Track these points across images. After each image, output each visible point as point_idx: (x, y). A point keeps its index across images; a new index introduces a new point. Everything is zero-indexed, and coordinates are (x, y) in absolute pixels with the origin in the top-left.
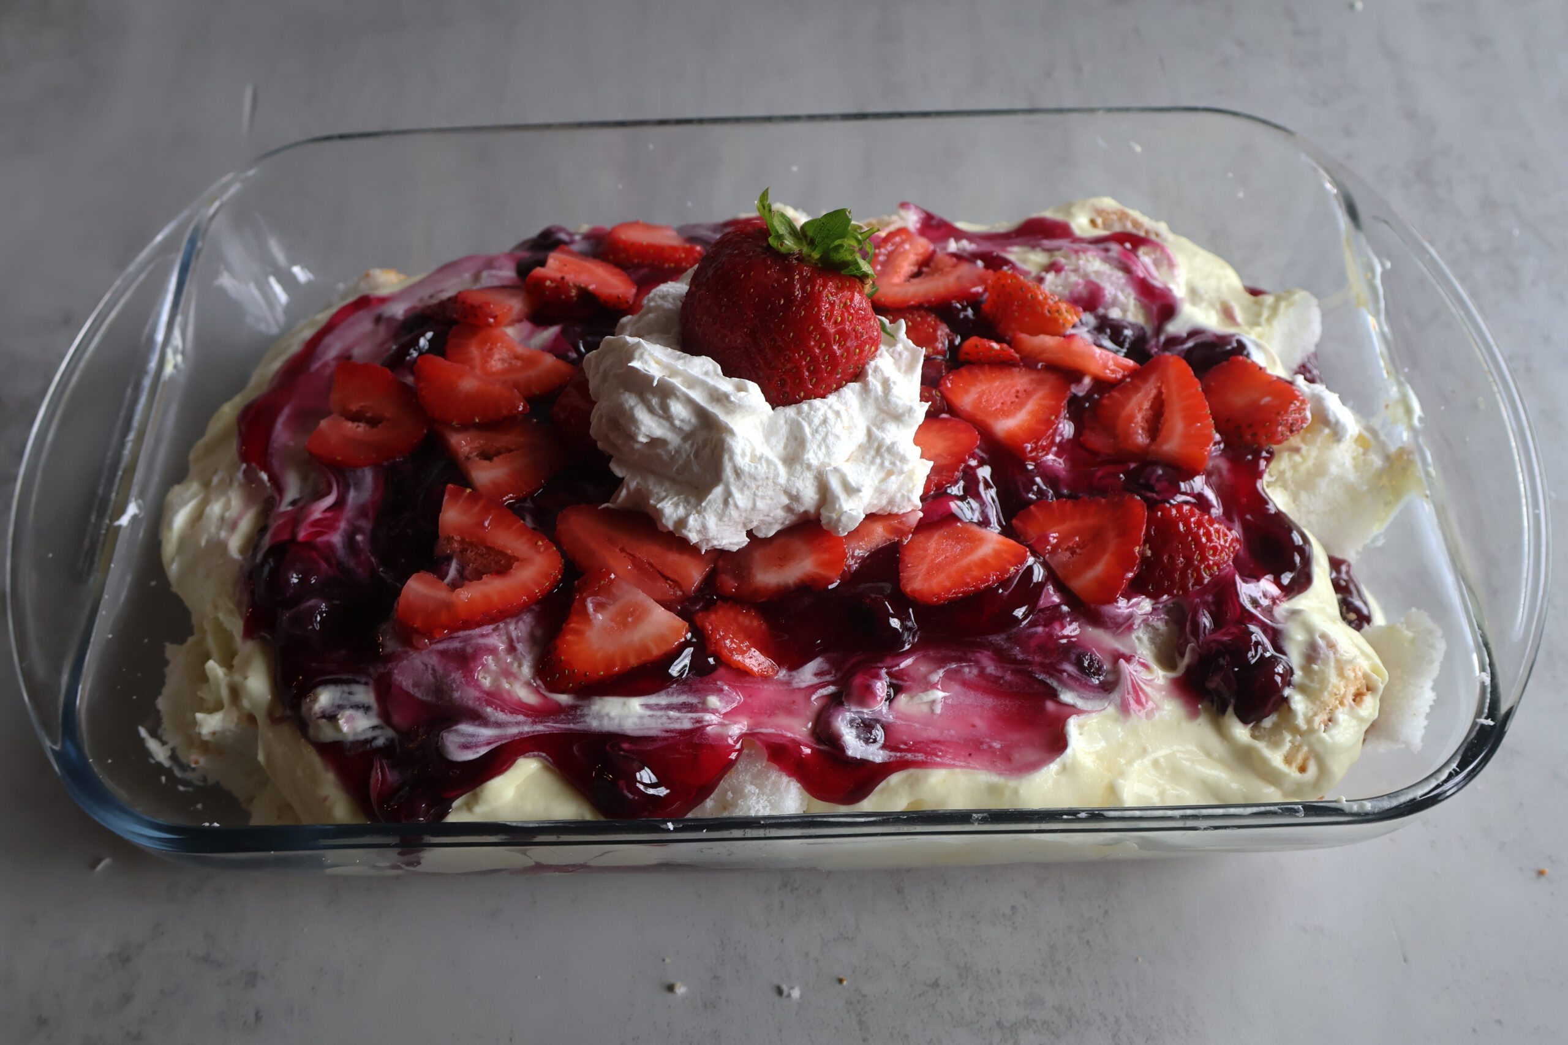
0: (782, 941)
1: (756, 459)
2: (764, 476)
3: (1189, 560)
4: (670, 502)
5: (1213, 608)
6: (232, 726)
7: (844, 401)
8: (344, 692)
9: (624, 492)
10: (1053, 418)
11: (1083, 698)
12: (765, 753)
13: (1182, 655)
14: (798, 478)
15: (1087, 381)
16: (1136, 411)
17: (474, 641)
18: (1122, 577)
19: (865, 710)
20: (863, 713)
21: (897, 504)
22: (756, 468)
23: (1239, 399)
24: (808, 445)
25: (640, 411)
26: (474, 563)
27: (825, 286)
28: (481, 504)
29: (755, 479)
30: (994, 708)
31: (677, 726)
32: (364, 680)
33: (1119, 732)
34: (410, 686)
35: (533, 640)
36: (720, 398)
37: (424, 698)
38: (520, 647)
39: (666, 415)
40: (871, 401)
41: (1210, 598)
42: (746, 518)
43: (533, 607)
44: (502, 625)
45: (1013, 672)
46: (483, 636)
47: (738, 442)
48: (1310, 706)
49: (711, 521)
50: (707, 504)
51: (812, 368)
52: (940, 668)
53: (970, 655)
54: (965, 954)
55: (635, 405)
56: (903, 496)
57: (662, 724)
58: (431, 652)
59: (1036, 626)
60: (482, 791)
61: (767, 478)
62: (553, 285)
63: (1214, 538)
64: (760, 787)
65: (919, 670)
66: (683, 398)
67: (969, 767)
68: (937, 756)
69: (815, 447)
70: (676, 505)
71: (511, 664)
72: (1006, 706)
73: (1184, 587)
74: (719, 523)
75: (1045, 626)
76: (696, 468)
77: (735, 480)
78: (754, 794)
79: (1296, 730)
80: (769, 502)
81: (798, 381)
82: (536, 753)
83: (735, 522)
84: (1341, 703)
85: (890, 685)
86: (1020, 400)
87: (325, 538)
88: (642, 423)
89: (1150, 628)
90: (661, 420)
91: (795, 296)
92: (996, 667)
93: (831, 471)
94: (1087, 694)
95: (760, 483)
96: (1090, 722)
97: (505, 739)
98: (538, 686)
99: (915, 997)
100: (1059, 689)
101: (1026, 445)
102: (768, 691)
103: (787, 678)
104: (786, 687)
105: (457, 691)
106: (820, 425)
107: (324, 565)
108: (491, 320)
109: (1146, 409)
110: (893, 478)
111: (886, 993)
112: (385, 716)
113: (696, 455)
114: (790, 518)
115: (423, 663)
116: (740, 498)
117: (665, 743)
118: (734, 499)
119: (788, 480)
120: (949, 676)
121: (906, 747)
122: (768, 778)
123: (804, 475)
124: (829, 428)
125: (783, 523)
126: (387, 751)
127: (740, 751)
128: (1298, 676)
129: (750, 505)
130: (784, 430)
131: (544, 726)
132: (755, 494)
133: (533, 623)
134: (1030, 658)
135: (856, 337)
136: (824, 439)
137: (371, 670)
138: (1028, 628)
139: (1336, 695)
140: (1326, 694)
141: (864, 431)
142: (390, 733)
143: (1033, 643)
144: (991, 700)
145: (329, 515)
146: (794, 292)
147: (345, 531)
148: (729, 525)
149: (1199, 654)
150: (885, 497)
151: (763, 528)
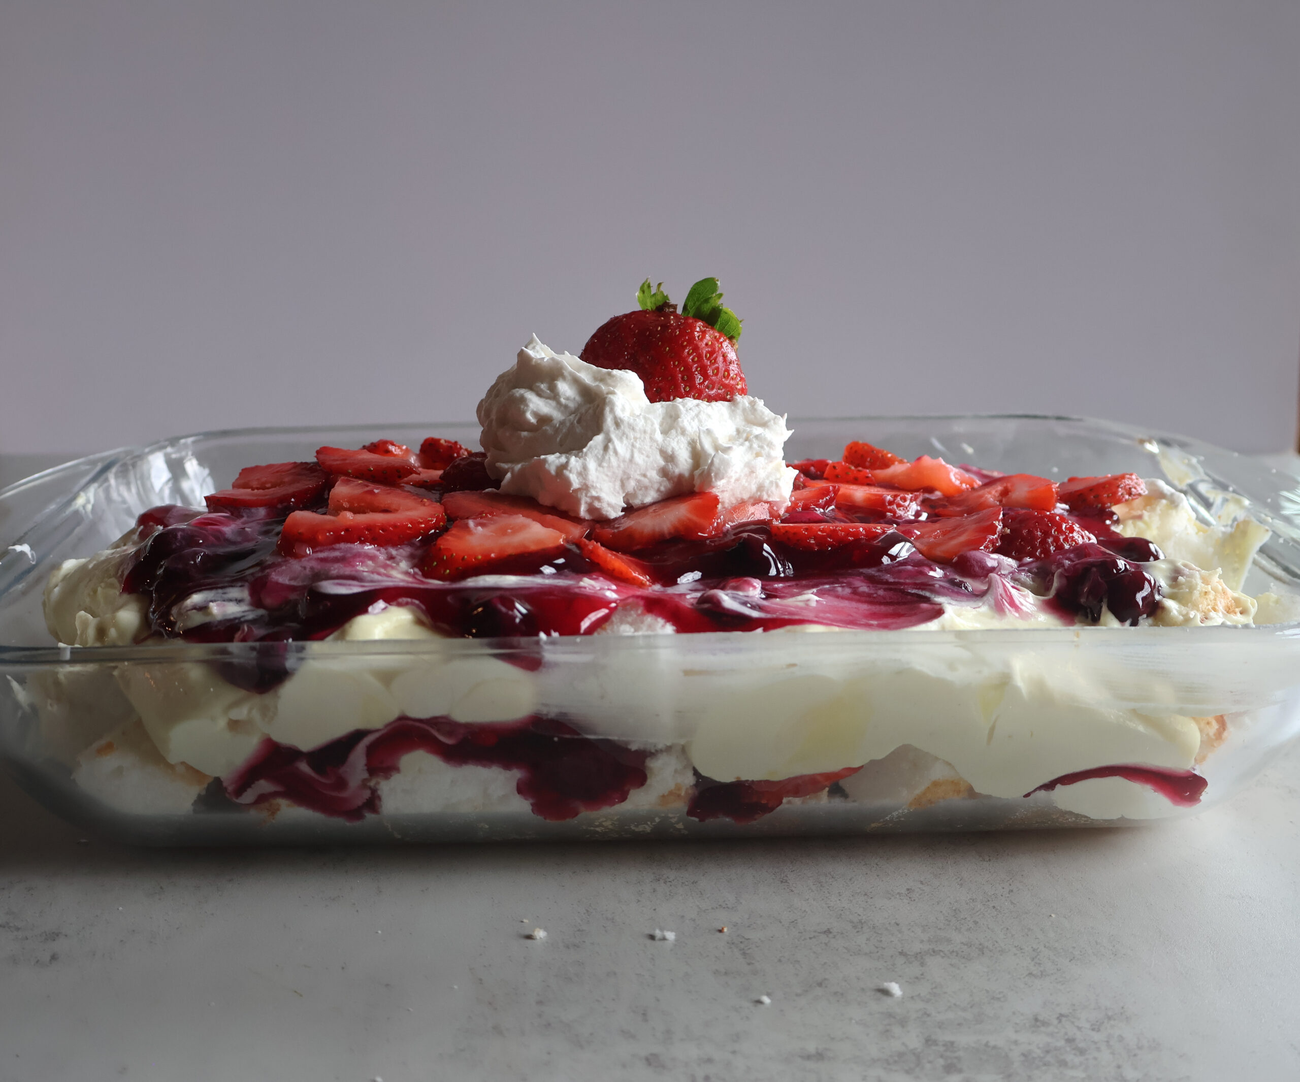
0: (655, 909)
1: (635, 416)
2: (642, 429)
3: (1047, 534)
4: (554, 457)
8: (217, 593)
9: (509, 475)
11: (956, 600)
12: (642, 605)
13: (1050, 587)
14: (673, 440)
16: (987, 495)
17: (354, 551)
20: (739, 595)
21: (766, 489)
22: (635, 420)
24: (682, 416)
25: (529, 397)
29: (633, 429)
31: (553, 584)
32: (239, 584)
34: (286, 580)
35: (412, 556)
36: (603, 377)
37: (299, 585)
38: (399, 557)
40: (739, 412)
42: (624, 472)
44: (383, 547)
45: (885, 590)
46: (363, 548)
47: (618, 398)
48: (1183, 608)
49: (592, 465)
50: (588, 450)
51: (685, 377)
52: (813, 587)
53: (841, 580)
54: (859, 914)
55: (525, 393)
56: (771, 482)
57: (538, 584)
58: (311, 558)
59: (905, 566)
61: (645, 432)
63: (1069, 521)
64: (636, 628)
65: (791, 588)
69: (689, 418)
70: (559, 456)
71: (390, 563)
72: (881, 608)
73: (1046, 551)
74: (599, 468)
75: (913, 566)
76: (578, 429)
77: (615, 429)
78: (629, 632)
80: (646, 459)
81: (673, 387)
82: (409, 600)
83: (614, 473)
84: (1214, 610)
85: (763, 594)
88: (530, 403)
90: (548, 400)
92: (869, 586)
93: (704, 432)
94: (960, 598)
95: (638, 435)
96: (964, 608)
97: (379, 586)
98: (415, 573)
99: (805, 939)
100: (932, 596)
101: (884, 496)
103: (661, 590)
105: (334, 570)
107: (211, 538)
109: (994, 494)
110: (762, 459)
111: (772, 937)
112: (257, 602)
113: (579, 421)
114: (665, 484)
115: (301, 565)
116: (621, 447)
118: (613, 443)
119: (663, 441)
120: (822, 592)
122: (642, 622)
123: (679, 438)
124: (702, 409)
125: (658, 488)
126: (257, 620)
127: (615, 608)
128: (1166, 587)
129: (628, 456)
130: (660, 413)
132: (633, 446)
134: (902, 581)
136: (697, 415)
137: (249, 577)
138: (897, 566)
140: (1195, 595)
141: (734, 429)
142: (260, 611)
143: (901, 573)
144: (865, 606)
145: (221, 518)
148: (607, 475)
149: (1067, 577)
150: (755, 481)
151: (640, 494)
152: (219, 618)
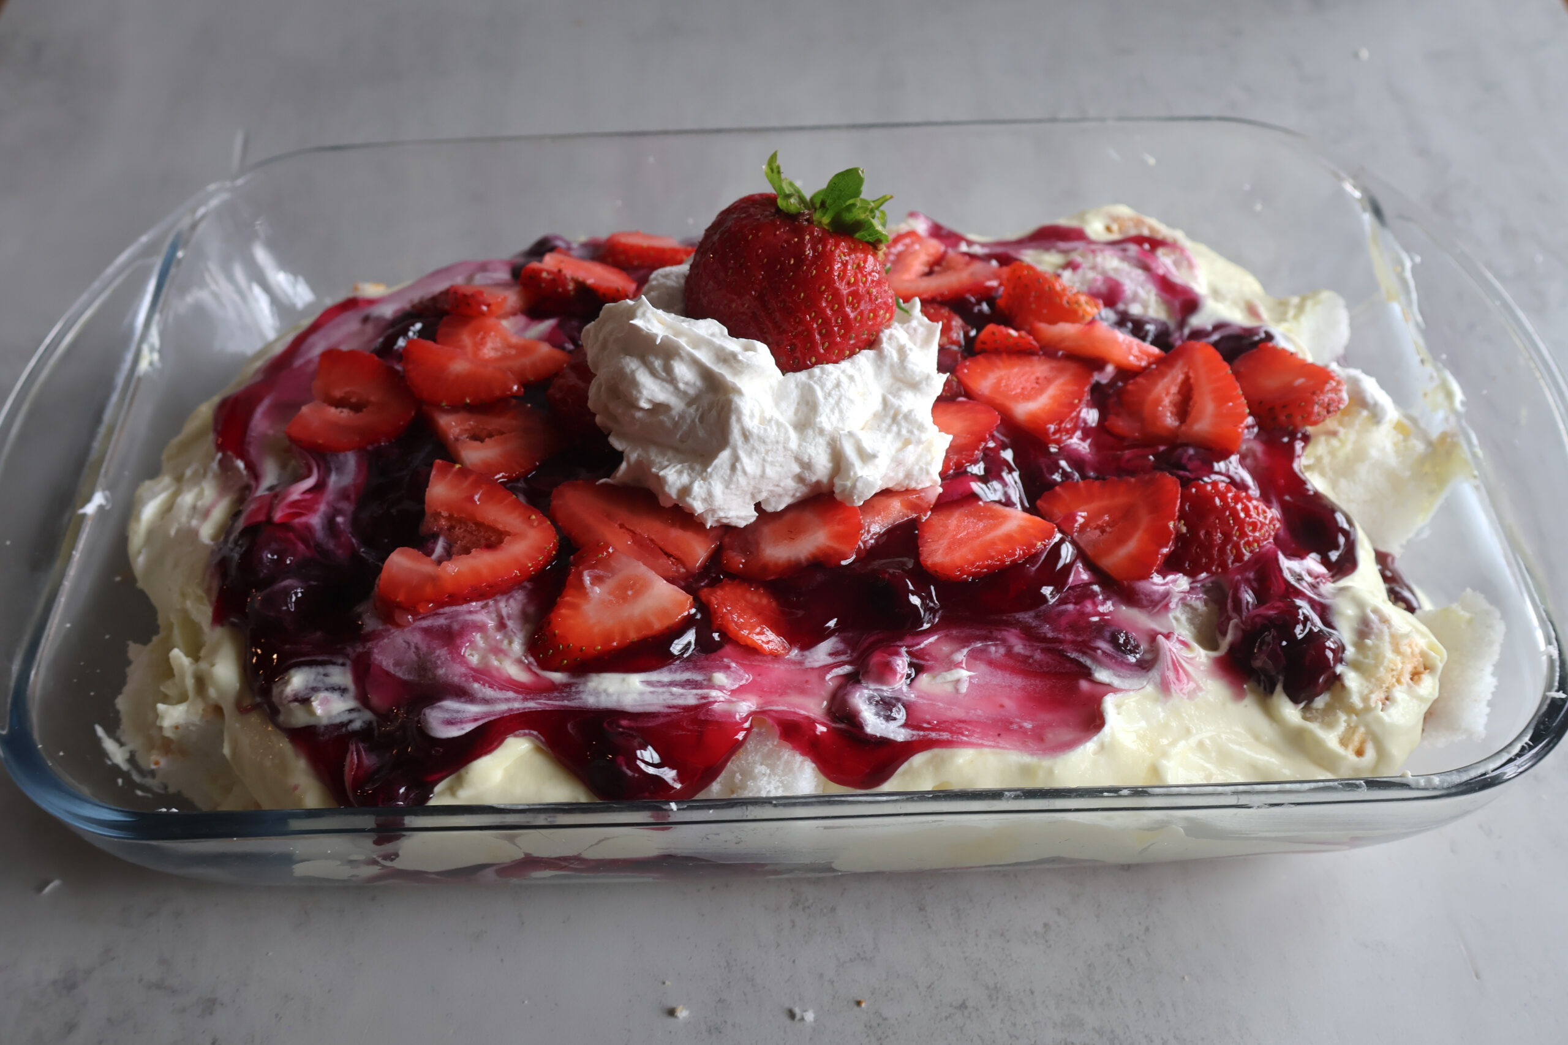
0: (794, 962)
1: (766, 421)
2: (774, 440)
3: (1227, 537)
4: (674, 470)
5: (1255, 585)
6: (196, 719)
7: (857, 367)
8: (318, 674)
9: (624, 466)
10: (1076, 401)
11: (1119, 676)
12: (777, 730)
13: (1224, 634)
14: (810, 444)
15: (1110, 369)
16: (1164, 395)
17: (461, 618)
18: (1157, 553)
19: (885, 688)
20: (882, 690)
21: (915, 478)
22: (765, 430)
23: (1271, 383)
24: (820, 408)
25: (642, 375)
26: (461, 541)
27: (837, 246)
28: (471, 479)
29: (764, 442)
30: (1023, 689)
31: (681, 702)
32: (340, 661)
33: (1160, 712)
34: (391, 666)
35: (525, 617)
36: (727, 358)
37: (406, 677)
38: (510, 624)
39: (669, 378)
40: (886, 368)
41: (1251, 575)
42: (755, 488)
43: (526, 584)
44: (491, 602)
45: (1043, 650)
46: (470, 612)
47: (746, 402)
48: (1365, 684)
49: (718, 488)
50: (713, 470)
51: (824, 331)
52: (964, 647)
53: (996, 634)
54: (995, 974)
55: (637, 369)
56: (921, 469)
57: (664, 700)
58: (414, 629)
59: (1066, 603)
60: (467, 773)
61: (777, 442)
62: (550, 277)
63: (1253, 513)
64: (772, 767)
65: (941, 650)
66: (688, 359)
67: (998, 747)
68: (963, 735)
69: (828, 410)
70: (680, 472)
71: (502, 641)
72: (1036, 686)
73: (1223, 565)
74: (726, 491)
75: (1075, 604)
76: (701, 433)
77: (742, 443)
78: (764, 775)
79: (1350, 710)
80: (779, 469)
81: (809, 345)
82: (527, 731)
83: (743, 490)
84: (1398, 681)
85: (911, 665)
86: (1041, 386)
87: (303, 519)
88: (644, 386)
89: (1188, 608)
90: (664, 384)
91: (806, 256)
92: (1025, 645)
93: (845, 435)
94: (1124, 672)
95: (770, 447)
96: (1127, 701)
97: (493, 715)
98: (530, 663)
99: (941, 1020)
100: (1094, 667)
101: (1049, 426)
102: (778, 670)
103: (799, 658)
104: (798, 667)
105: (442, 668)
106: (834, 388)
107: (301, 547)
108: (484, 308)
109: (1174, 394)
110: (911, 448)
111: (909, 1016)
112: (363, 699)
113: (702, 420)
114: (801, 490)
115: (405, 641)
116: (749, 464)
117: (667, 719)
118: (741, 463)
119: (800, 446)
120: (974, 656)
121: (929, 726)
122: (779, 758)
123: (817, 440)
124: (843, 392)
125: (793, 496)
126: (365, 734)
127: (749, 730)
128: (1350, 652)
129: (758, 472)
130: (794, 394)
131: (536, 703)
132: (764, 460)
133: (525, 601)
134: (1061, 636)
135: (870, 299)
136: (838, 403)
137: (349, 650)
138: (1057, 605)
139: (1393, 670)
140: (1382, 669)
141: (880, 399)
142: (368, 715)
143: (1064, 621)
144: (1020, 680)
145: (308, 496)
146: (805, 251)
147: (325, 513)
148: (736, 495)
149: (1243, 630)
150: (902, 469)
151: (773, 501)
152: (325, 721)
